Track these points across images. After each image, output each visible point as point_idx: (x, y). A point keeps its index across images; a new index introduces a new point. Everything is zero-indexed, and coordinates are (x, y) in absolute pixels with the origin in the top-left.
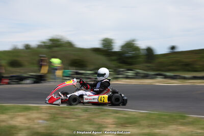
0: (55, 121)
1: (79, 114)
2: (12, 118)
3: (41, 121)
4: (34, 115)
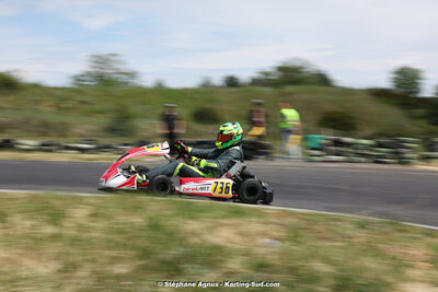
0: (298, 242)
1: (349, 232)
2: (211, 229)
3: (267, 240)
4: (254, 226)
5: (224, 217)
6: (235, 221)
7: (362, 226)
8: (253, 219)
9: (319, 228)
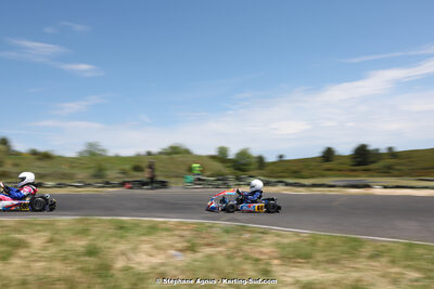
5: (144, 235)
6: (153, 237)
7: (227, 231)
8: (165, 233)
9: (203, 236)
